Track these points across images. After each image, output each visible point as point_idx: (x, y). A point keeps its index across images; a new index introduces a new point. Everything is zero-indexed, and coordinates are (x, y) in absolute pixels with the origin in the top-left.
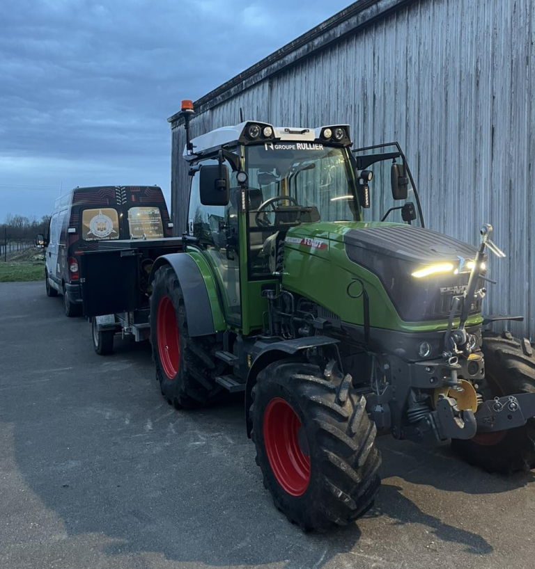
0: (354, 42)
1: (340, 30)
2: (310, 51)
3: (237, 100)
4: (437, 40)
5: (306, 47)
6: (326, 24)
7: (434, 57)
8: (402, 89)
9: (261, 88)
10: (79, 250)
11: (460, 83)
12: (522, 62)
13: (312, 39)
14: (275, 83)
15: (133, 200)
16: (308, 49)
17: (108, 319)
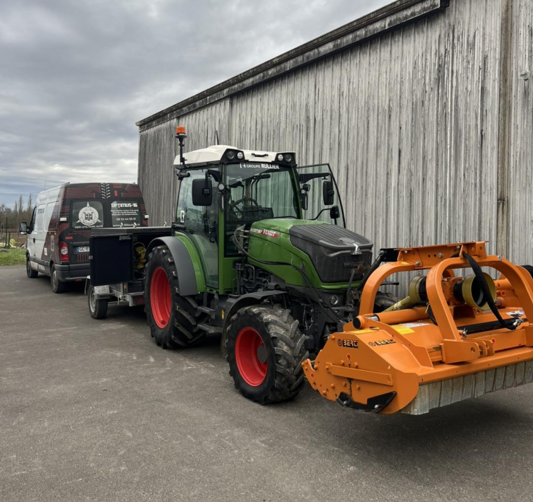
0: (300, 75)
1: (289, 65)
2: (265, 78)
3: (202, 112)
4: (362, 81)
5: (261, 75)
6: (278, 59)
7: (360, 93)
8: (336, 116)
9: (223, 104)
10: (69, 236)
11: (378, 116)
12: (419, 104)
13: (267, 69)
14: (235, 101)
15: (116, 195)
16: (264, 77)
17: (104, 290)
